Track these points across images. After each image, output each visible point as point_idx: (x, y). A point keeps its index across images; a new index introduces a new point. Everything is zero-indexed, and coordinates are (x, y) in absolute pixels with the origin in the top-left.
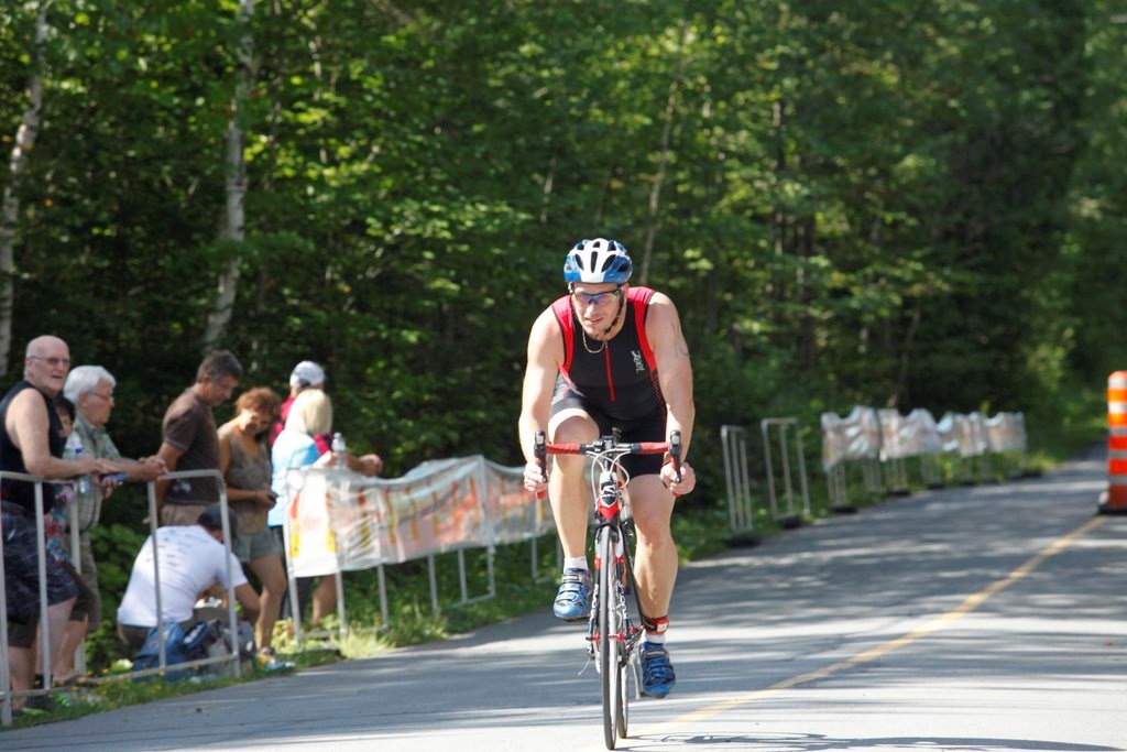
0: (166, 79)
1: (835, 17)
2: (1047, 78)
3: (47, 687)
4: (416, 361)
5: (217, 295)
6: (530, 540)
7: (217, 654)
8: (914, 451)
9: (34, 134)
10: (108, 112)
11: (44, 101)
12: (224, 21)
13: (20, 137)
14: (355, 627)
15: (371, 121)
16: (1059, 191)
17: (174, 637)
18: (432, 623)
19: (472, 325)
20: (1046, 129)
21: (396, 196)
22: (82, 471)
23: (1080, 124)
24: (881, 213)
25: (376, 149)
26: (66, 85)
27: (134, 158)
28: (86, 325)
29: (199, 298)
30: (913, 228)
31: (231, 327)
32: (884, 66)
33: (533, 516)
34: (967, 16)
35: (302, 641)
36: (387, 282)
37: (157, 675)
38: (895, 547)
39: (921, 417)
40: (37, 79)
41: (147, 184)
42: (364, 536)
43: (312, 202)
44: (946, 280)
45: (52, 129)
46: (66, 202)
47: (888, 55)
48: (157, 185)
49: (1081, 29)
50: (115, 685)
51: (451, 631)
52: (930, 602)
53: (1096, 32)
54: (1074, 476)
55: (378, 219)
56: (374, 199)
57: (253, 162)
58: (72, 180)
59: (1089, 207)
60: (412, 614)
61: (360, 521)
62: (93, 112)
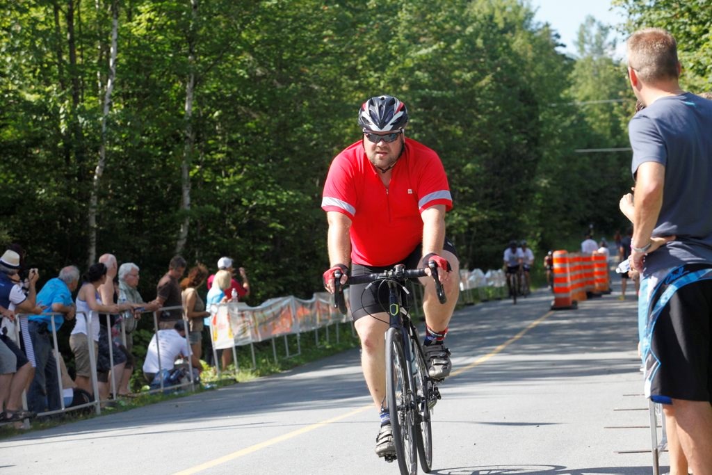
0: (157, 144)
1: (435, 108)
2: (523, 130)
3: (115, 399)
4: (266, 258)
5: (180, 233)
6: (315, 330)
7: (185, 382)
8: (474, 286)
9: (102, 170)
10: (133, 159)
11: (106, 155)
12: (179, 120)
13: (97, 171)
14: (242, 369)
15: (242, 158)
16: (532, 175)
17: (165, 376)
18: (274, 366)
19: (287, 241)
20: (525, 151)
21: (254, 188)
22: (125, 309)
23: (538, 148)
24: (458, 188)
25: (245, 170)
26: (115, 149)
27: (144, 177)
28: (126, 247)
29: (173, 234)
30: (471, 193)
31: (187, 246)
32: (456, 127)
33: (316, 320)
34: (490, 106)
35: (220, 375)
36: (252, 225)
37: (160, 392)
38: (467, 327)
39: (478, 272)
40: (103, 147)
41: (150, 187)
42: (244, 330)
43: (218, 193)
44: (486, 214)
45: (111, 167)
46: (117, 197)
47: (458, 123)
48: (154, 188)
49: (537, 109)
50: (143, 396)
51: (282, 369)
52: (482, 350)
53: (543, 110)
54: (541, 294)
55: (247, 199)
56: (244, 190)
57: (193, 177)
58: (119, 188)
59: (544, 182)
60: (266, 363)
61: (242, 325)
62: (127, 159)
